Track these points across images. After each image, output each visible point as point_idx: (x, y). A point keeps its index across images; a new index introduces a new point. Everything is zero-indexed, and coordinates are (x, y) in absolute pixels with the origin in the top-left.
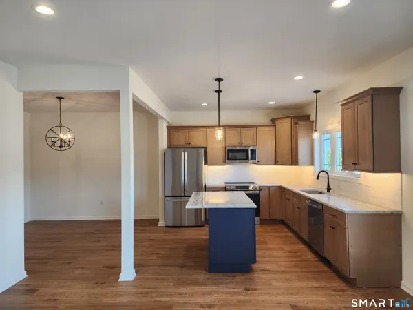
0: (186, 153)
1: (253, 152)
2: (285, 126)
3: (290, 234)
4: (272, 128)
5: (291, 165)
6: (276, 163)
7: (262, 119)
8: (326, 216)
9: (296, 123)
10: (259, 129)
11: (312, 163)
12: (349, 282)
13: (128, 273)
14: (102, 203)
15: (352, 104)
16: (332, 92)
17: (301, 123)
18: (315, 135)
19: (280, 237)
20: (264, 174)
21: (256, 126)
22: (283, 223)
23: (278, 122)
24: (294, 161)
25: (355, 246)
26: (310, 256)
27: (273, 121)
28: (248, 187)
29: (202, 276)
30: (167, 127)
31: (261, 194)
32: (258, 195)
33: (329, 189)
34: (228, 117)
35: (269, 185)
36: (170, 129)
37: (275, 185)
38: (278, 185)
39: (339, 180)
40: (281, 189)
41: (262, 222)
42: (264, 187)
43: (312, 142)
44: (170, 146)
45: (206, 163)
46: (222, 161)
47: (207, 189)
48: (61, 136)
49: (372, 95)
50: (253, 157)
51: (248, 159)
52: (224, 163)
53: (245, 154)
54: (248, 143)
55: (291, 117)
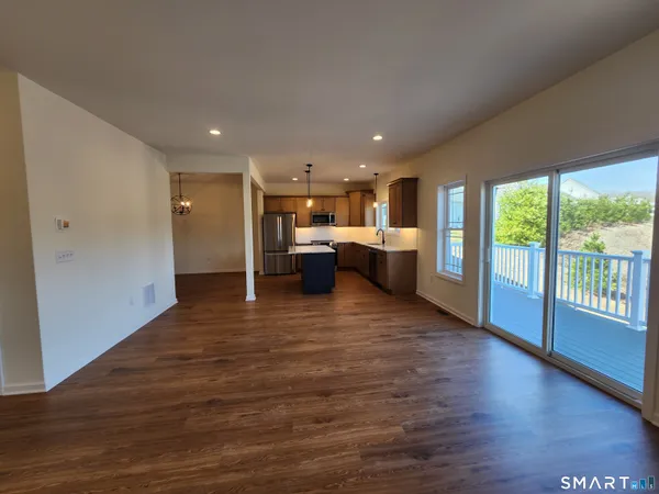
0: (281, 218)
1: (333, 217)
2: (356, 197)
4: (347, 199)
5: (360, 226)
6: (350, 225)
7: (338, 191)
8: (378, 256)
9: (364, 196)
10: (337, 199)
11: (374, 225)
12: (389, 292)
13: (251, 296)
14: (209, 260)
15: (394, 186)
16: (386, 175)
17: (367, 195)
18: (375, 205)
20: (341, 234)
21: (336, 197)
22: (355, 269)
23: (351, 194)
24: (362, 223)
25: (392, 270)
26: (371, 284)
27: (347, 193)
28: (329, 244)
29: (300, 296)
31: (339, 249)
33: (384, 242)
34: (316, 189)
35: (344, 242)
36: (265, 197)
39: (389, 235)
40: (353, 244)
41: (340, 269)
42: (340, 243)
43: (375, 209)
44: (265, 213)
45: (297, 225)
46: (308, 224)
47: (297, 245)
48: (183, 203)
50: (333, 221)
51: (329, 222)
52: (310, 226)
53: (327, 218)
54: (328, 209)
55: (360, 190)
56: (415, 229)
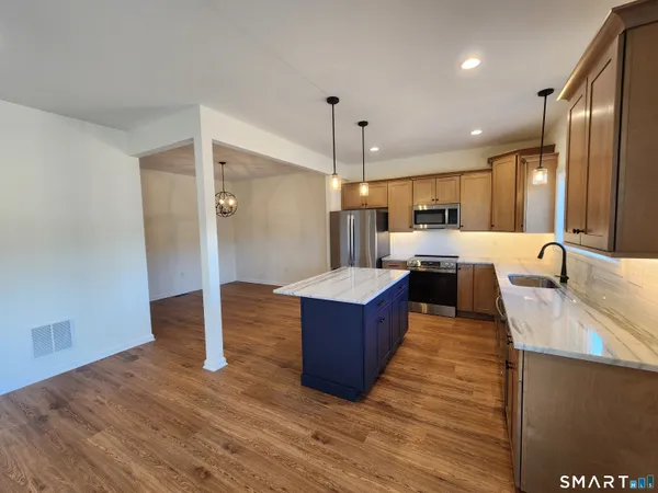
0: (352, 216)
1: (453, 213)
2: (507, 168)
4: (487, 175)
5: (514, 231)
6: (492, 228)
7: (474, 161)
9: (523, 162)
10: (464, 177)
11: (552, 229)
17: (530, 159)
21: (462, 173)
23: (495, 163)
24: (518, 225)
27: (491, 161)
28: (439, 263)
31: (461, 275)
32: (455, 276)
35: (476, 261)
37: (484, 261)
38: (489, 262)
42: (466, 264)
44: (346, 207)
46: (406, 226)
49: (624, 34)
50: (453, 220)
51: (444, 223)
52: (411, 229)
53: (440, 215)
54: (446, 199)
55: (515, 152)
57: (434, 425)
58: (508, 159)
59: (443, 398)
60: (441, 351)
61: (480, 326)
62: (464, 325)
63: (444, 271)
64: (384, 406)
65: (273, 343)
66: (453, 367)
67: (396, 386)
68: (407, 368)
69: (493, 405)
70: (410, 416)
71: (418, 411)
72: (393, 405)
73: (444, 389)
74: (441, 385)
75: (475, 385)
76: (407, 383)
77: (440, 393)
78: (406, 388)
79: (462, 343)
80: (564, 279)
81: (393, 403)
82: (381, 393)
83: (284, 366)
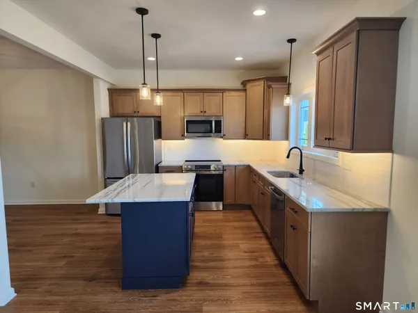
0: (129, 124)
1: (218, 123)
2: (257, 90)
3: (255, 224)
4: (242, 94)
5: (262, 139)
6: (246, 137)
8: (288, 210)
9: (269, 87)
10: (226, 94)
11: (287, 138)
14: (33, 185)
15: (331, 49)
17: (274, 85)
18: (288, 101)
19: (242, 228)
21: (223, 91)
22: (249, 207)
23: (249, 86)
24: (265, 135)
27: (244, 83)
28: (209, 167)
30: (109, 90)
31: (226, 174)
32: (222, 176)
35: (236, 163)
36: (112, 91)
37: (242, 164)
38: (247, 163)
39: (314, 159)
40: (249, 169)
41: (225, 207)
42: (229, 166)
43: (288, 108)
44: (114, 114)
46: (179, 134)
47: (160, 169)
49: (358, 31)
50: (218, 130)
51: (211, 132)
52: (183, 137)
53: (208, 126)
54: (212, 111)
55: (263, 78)
56: (386, 156)
57: (244, 285)
58: (257, 83)
59: (240, 267)
60: (225, 236)
61: (242, 214)
62: (232, 215)
63: (213, 173)
64: (202, 284)
65: (62, 263)
66: (238, 246)
67: (205, 269)
68: (206, 254)
69: (273, 263)
70: (226, 285)
71: (228, 280)
72: (210, 282)
73: (239, 261)
74: (237, 259)
75: (257, 254)
76: (212, 264)
77: (238, 265)
78: (212, 268)
79: (236, 228)
80: (301, 171)
81: (208, 280)
82: (195, 276)
83: (92, 279)
